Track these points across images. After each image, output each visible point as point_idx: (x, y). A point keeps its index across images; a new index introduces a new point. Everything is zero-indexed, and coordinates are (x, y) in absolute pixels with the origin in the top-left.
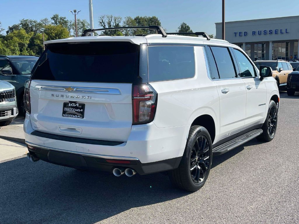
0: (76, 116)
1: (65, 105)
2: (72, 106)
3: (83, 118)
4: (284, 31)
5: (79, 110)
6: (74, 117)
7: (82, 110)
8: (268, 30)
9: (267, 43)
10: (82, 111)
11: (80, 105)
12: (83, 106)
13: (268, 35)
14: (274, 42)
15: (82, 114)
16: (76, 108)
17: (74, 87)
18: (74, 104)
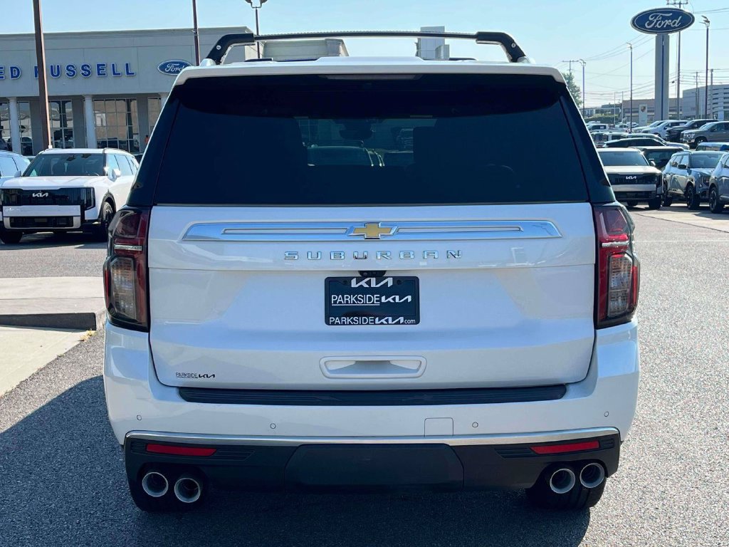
0: (387, 321)
1: (335, 285)
2: (366, 286)
3: (417, 322)
4: (121, 69)
5: (397, 297)
6: (382, 324)
7: (409, 298)
8: (79, 64)
9: (78, 101)
10: (410, 300)
11: (397, 280)
12: (409, 285)
13: (80, 78)
14: (97, 98)
15: (412, 312)
16: (385, 291)
17: (392, 224)
18: (373, 280)
